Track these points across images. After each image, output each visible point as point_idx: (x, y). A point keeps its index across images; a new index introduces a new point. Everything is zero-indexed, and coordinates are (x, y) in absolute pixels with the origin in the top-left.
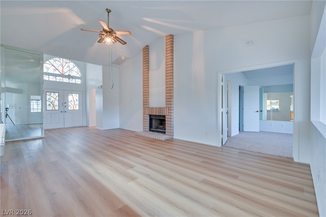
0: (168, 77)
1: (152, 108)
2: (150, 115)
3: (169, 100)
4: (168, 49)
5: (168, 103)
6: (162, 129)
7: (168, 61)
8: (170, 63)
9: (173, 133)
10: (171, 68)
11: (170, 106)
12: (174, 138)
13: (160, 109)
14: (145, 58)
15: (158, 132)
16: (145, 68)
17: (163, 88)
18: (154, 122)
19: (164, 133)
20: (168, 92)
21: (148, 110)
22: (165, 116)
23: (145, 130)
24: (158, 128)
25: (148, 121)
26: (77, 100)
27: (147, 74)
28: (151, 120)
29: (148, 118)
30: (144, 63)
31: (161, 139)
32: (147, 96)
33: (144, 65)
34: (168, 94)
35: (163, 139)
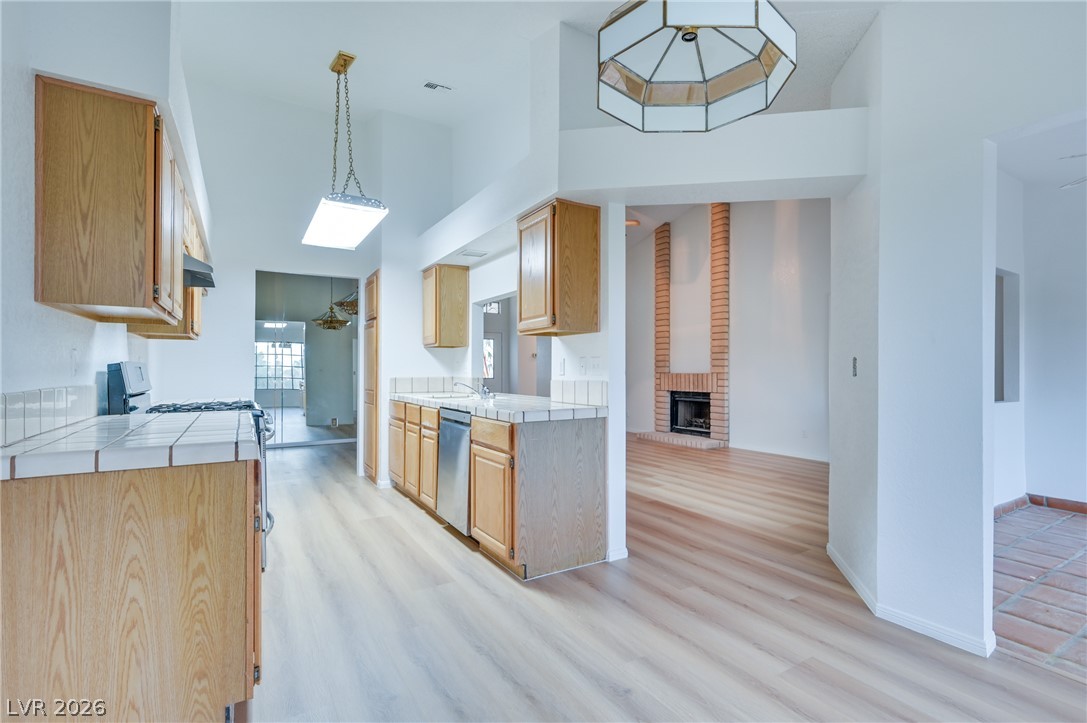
0: (717, 303)
1: (677, 375)
2: (673, 393)
3: (719, 356)
4: (717, 236)
5: (717, 363)
6: (701, 427)
7: (717, 263)
8: (723, 268)
9: (728, 433)
10: (724, 282)
11: (720, 370)
12: (730, 446)
13: (698, 377)
14: (662, 253)
15: (692, 432)
16: (660, 276)
17: (704, 328)
18: (681, 409)
19: (707, 435)
20: (716, 336)
21: (666, 380)
22: (707, 395)
23: (660, 428)
24: (691, 425)
25: (669, 406)
26: (490, 354)
27: (664, 293)
28: (674, 405)
29: (668, 400)
30: (659, 265)
31: (699, 446)
32: (666, 346)
33: (659, 271)
34: (716, 343)
35: (704, 447)
